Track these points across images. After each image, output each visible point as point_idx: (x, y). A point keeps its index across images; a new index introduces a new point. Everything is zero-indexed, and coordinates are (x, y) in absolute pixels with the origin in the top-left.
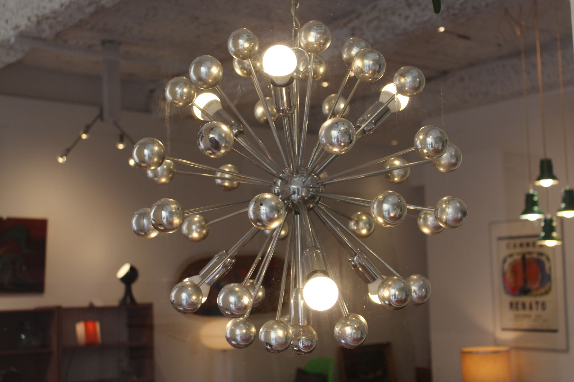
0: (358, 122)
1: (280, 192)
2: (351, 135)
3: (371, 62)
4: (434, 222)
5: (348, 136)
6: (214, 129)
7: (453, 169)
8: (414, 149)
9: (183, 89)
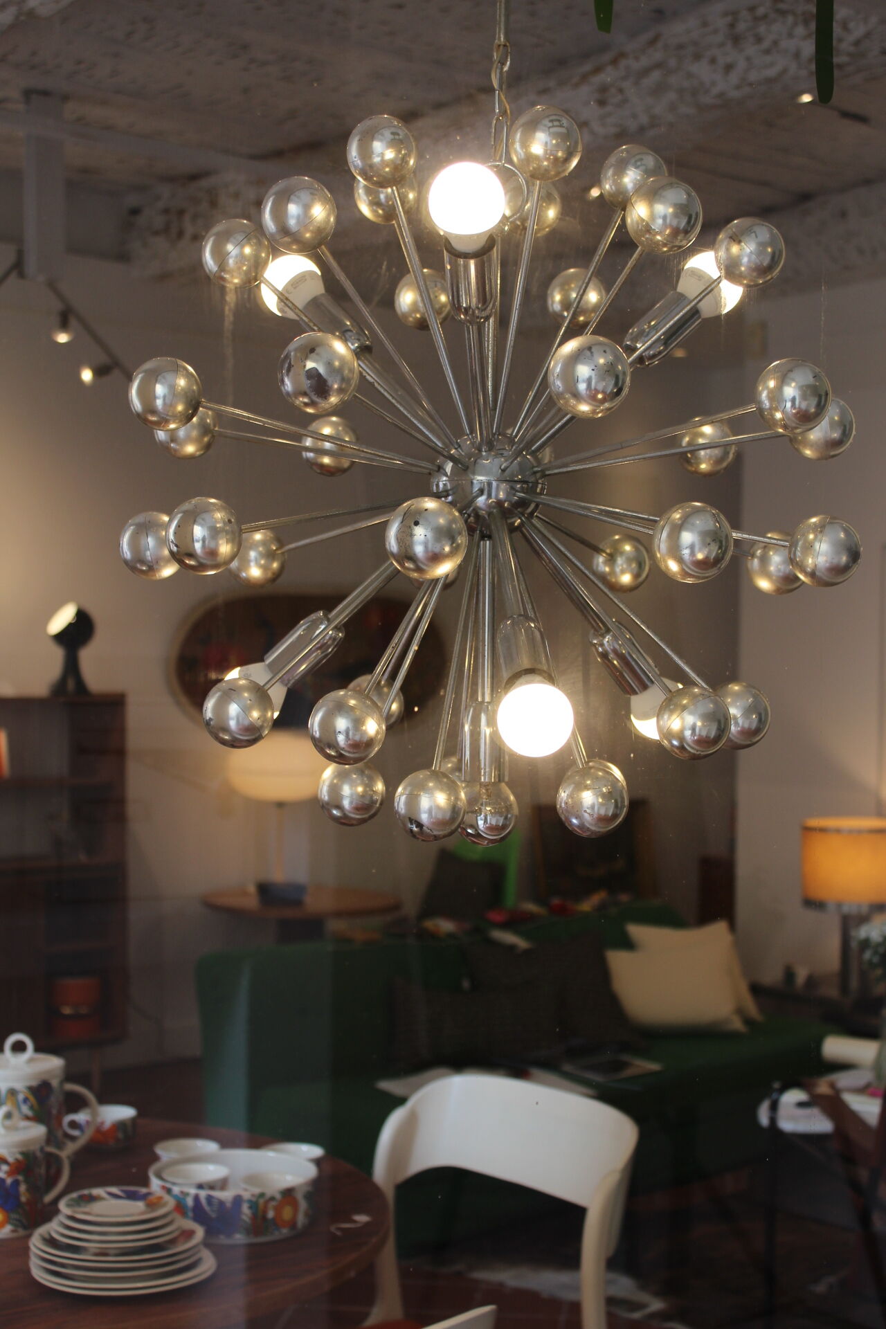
0: (628, 336)
1: (451, 490)
2: (621, 377)
3: (671, 210)
4: (782, 567)
5: (614, 379)
6: (318, 350)
7: (832, 453)
8: (753, 408)
9: (243, 247)
